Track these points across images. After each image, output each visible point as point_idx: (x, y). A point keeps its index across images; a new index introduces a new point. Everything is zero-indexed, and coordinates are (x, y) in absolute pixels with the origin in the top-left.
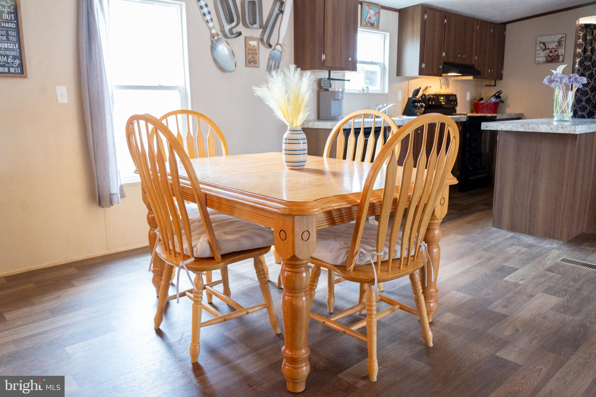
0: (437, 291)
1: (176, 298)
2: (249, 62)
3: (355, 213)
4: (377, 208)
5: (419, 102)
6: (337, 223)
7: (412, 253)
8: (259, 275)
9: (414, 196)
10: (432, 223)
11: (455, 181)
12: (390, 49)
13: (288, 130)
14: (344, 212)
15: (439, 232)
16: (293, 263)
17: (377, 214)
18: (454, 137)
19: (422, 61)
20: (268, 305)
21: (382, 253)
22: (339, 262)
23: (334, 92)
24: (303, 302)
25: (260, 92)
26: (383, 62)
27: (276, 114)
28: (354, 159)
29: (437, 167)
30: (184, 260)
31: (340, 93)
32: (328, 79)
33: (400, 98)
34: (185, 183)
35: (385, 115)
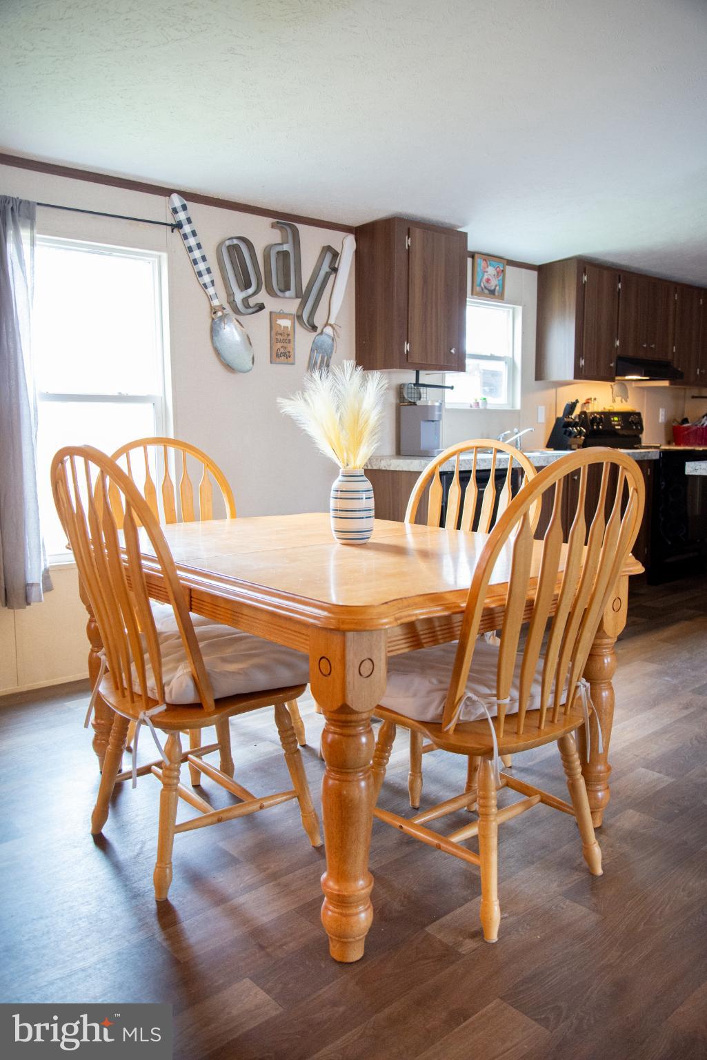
0: (609, 769)
1: (130, 778)
2: (277, 356)
3: (458, 626)
4: (499, 617)
5: (575, 425)
6: (425, 645)
7: (563, 700)
8: (284, 738)
9: (564, 597)
10: (600, 645)
11: (639, 569)
12: (523, 333)
13: (341, 474)
14: (437, 624)
15: (612, 660)
16: (343, 717)
17: (498, 628)
18: (636, 490)
19: (579, 354)
20: (300, 793)
21: (507, 701)
22: (429, 715)
23: (426, 408)
24: (360, 791)
25: (291, 407)
26: (511, 356)
27: (320, 447)
28: (458, 527)
29: (606, 543)
30: (148, 708)
31: (437, 409)
32: (415, 385)
33: (542, 418)
34: (151, 567)
35: (514, 449)
